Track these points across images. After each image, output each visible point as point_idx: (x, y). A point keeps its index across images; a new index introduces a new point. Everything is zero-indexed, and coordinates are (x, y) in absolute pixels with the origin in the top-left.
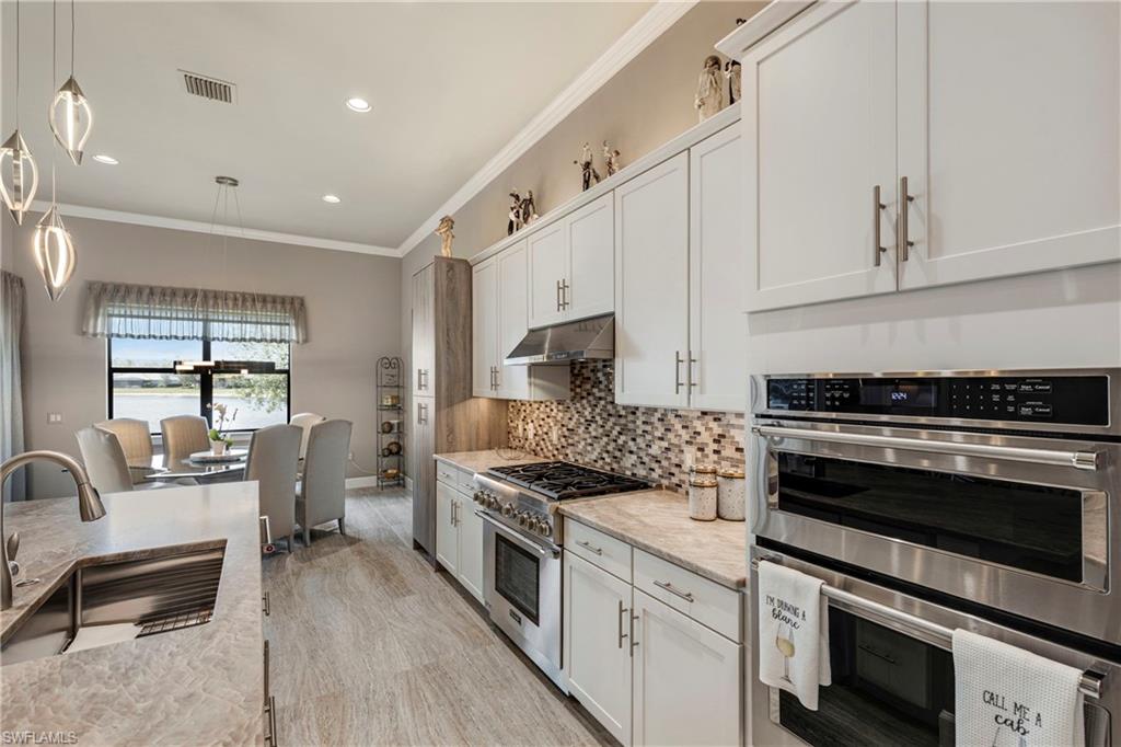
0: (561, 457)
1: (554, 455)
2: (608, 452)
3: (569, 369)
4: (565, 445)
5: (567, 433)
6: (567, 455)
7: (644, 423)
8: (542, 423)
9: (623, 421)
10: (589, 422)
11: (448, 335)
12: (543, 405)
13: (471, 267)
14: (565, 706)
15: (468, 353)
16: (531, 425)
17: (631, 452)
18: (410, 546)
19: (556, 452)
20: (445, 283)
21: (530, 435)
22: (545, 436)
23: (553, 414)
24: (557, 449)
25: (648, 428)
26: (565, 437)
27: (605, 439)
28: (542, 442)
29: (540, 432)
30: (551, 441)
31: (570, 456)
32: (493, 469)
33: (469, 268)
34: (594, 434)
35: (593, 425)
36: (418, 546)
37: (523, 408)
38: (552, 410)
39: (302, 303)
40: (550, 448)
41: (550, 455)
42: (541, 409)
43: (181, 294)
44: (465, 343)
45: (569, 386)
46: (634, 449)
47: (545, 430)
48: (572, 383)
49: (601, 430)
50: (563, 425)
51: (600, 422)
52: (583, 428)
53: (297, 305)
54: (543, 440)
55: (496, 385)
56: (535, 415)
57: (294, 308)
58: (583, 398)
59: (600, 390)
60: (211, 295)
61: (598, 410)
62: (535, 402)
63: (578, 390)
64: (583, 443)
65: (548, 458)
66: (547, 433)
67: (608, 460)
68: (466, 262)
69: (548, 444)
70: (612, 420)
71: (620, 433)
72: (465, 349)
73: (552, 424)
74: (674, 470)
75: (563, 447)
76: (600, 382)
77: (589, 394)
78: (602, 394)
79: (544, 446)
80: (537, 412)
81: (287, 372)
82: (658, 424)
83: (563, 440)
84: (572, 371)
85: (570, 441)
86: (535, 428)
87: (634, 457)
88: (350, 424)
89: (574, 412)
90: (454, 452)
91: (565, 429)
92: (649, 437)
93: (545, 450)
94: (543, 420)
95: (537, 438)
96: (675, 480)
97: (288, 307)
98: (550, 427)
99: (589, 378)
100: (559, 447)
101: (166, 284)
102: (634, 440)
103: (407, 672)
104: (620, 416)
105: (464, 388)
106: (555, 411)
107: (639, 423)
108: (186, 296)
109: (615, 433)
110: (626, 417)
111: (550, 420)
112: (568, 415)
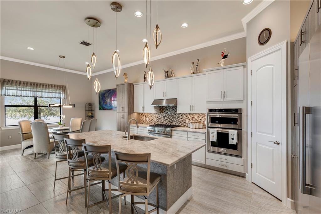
0: (157, 124)
1: (155, 124)
2: (169, 122)
5: (159, 119)
7: (178, 116)
10: (164, 117)
16: (148, 118)
17: (175, 121)
21: (148, 120)
25: (179, 117)
27: (169, 119)
29: (150, 119)
31: (159, 123)
35: (166, 117)
37: (145, 115)
40: (154, 122)
46: (176, 121)
47: (152, 119)
48: (160, 110)
49: (167, 118)
50: (157, 118)
52: (163, 118)
54: (151, 121)
58: (163, 112)
61: (167, 114)
62: (149, 113)
63: (162, 111)
64: (163, 121)
67: (169, 123)
70: (171, 116)
74: (184, 123)
80: (150, 115)
82: (181, 116)
83: (157, 120)
84: (160, 107)
87: (176, 122)
92: (179, 118)
93: (152, 123)
94: (151, 117)
96: (184, 125)
98: (154, 118)
99: (164, 109)
100: (156, 122)
102: (175, 119)
104: (172, 115)
106: (155, 115)
109: (171, 118)
112: (159, 116)
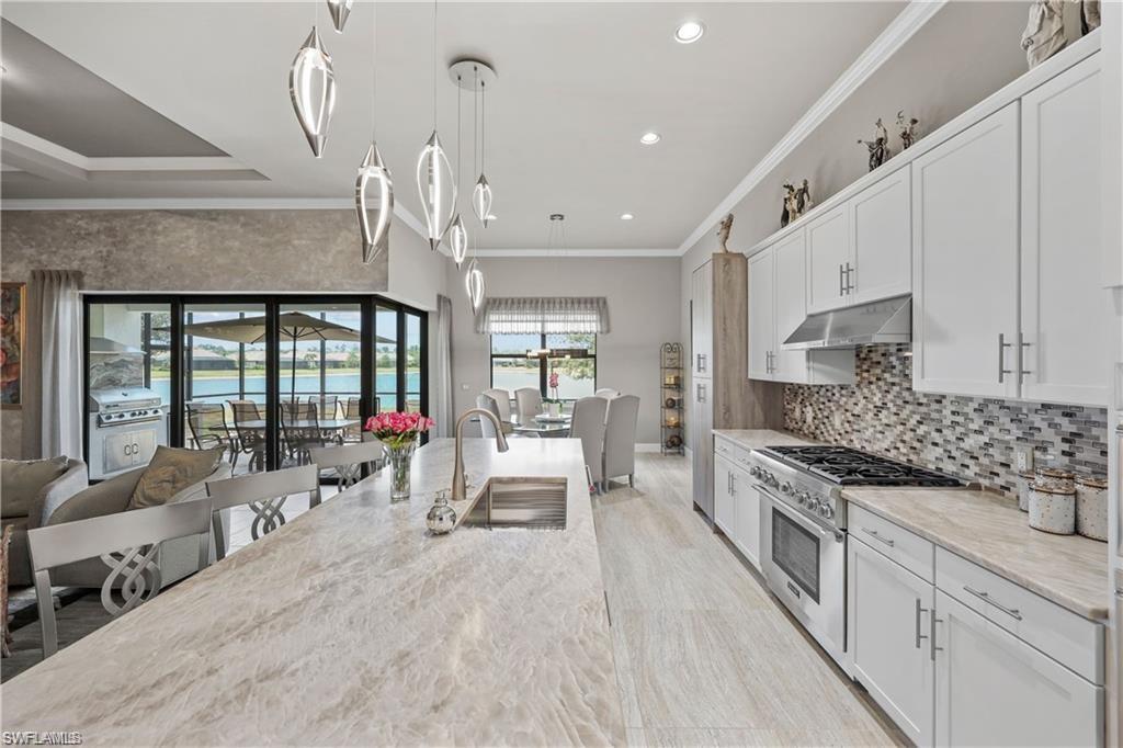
0: (844, 443)
1: (836, 440)
2: (903, 442)
3: (854, 352)
4: (849, 429)
5: (851, 419)
6: (851, 441)
7: (953, 413)
8: (822, 406)
9: (923, 409)
10: (879, 409)
11: (725, 323)
12: (824, 389)
13: (747, 260)
14: (850, 689)
15: (744, 339)
16: (809, 409)
17: (935, 444)
18: (691, 506)
19: (838, 437)
20: (722, 276)
21: (809, 417)
22: (826, 420)
23: (835, 398)
24: (840, 434)
25: (960, 419)
26: (848, 422)
27: (901, 428)
28: (822, 426)
29: (820, 416)
30: (832, 425)
31: (856, 442)
32: (769, 447)
33: (744, 259)
34: (885, 421)
35: (884, 412)
36: (697, 508)
37: (801, 391)
38: (834, 394)
39: (605, 303)
40: (832, 432)
41: (832, 439)
42: (821, 393)
43: (528, 302)
44: (740, 331)
45: (855, 370)
46: (939, 440)
47: (825, 414)
48: (857, 367)
49: (894, 418)
50: (847, 410)
51: (894, 410)
52: (871, 414)
53: (601, 304)
54: (824, 423)
55: (772, 369)
56: (814, 399)
57: (598, 305)
58: (871, 383)
59: (893, 375)
60: (545, 301)
61: (890, 396)
62: (814, 386)
63: (865, 375)
64: (871, 430)
65: (830, 442)
66: (827, 417)
67: (903, 450)
68: (741, 255)
69: (830, 428)
70: (909, 408)
71: (920, 423)
72: (741, 336)
73: (833, 408)
74: (997, 469)
75: (847, 432)
76: (894, 367)
77: (879, 379)
78: (896, 380)
79: (824, 430)
80: (816, 395)
81: (594, 356)
82: (972, 415)
83: (847, 425)
84: (858, 356)
85: (855, 427)
86: (814, 411)
87: (939, 451)
88: (638, 399)
89: (861, 398)
90: (731, 428)
91: (848, 414)
92: (959, 429)
93: (826, 434)
94: (824, 403)
95: (816, 421)
96: (999, 481)
97: (595, 305)
98: (832, 411)
99: (879, 363)
100: (842, 432)
101: (519, 296)
102: (939, 431)
103: (691, 611)
104: (920, 404)
105: (740, 371)
106: (837, 395)
107: (947, 412)
108: (531, 302)
109: (913, 422)
110: (928, 405)
111: (831, 404)
112: (853, 400)
